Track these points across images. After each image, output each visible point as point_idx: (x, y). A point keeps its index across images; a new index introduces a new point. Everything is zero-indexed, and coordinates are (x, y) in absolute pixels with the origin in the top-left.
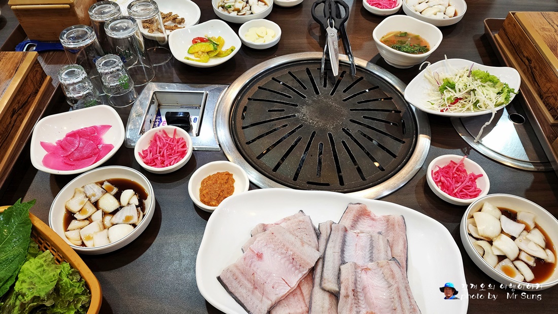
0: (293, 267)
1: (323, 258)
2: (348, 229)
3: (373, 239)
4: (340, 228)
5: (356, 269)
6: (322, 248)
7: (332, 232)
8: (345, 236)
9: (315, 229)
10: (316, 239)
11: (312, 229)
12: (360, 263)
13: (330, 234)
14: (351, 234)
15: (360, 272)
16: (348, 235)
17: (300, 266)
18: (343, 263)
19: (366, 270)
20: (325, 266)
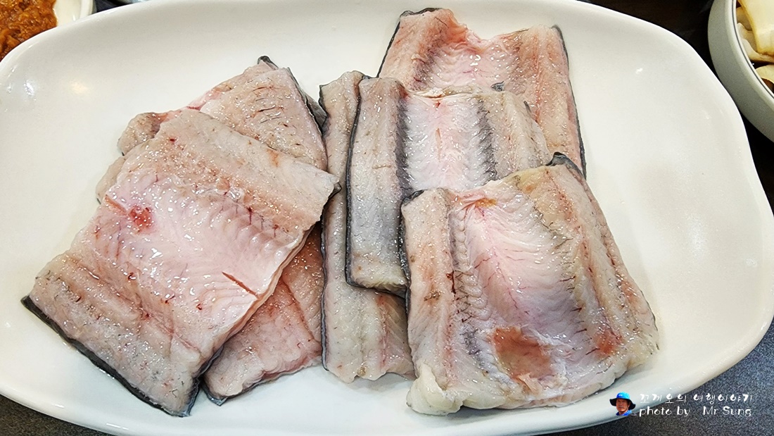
0: (253, 235)
1: (343, 190)
2: (408, 88)
3: (487, 106)
4: (387, 89)
5: (449, 207)
6: (337, 161)
7: (363, 107)
8: (402, 112)
9: (309, 106)
10: (315, 136)
11: (301, 106)
12: (459, 184)
13: (358, 113)
14: (419, 102)
15: (462, 214)
16: (410, 107)
17: (276, 227)
18: (409, 194)
19: (482, 203)
20: (354, 214)
